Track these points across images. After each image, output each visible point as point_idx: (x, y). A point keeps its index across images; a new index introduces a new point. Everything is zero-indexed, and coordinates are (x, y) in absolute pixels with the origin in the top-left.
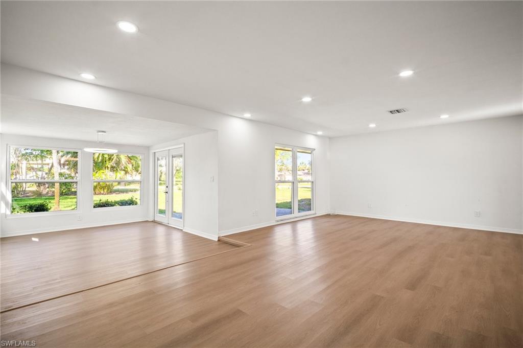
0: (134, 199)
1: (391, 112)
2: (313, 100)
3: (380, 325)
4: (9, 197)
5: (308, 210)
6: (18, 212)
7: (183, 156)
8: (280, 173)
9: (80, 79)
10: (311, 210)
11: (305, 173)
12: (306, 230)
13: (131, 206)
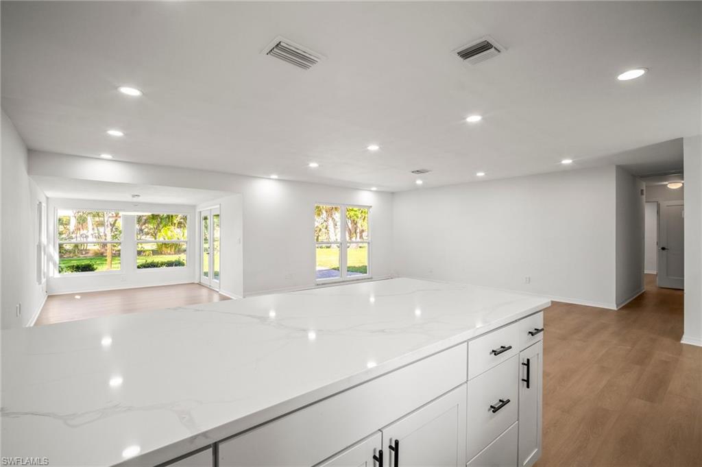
1: (413, 172)
4: (56, 257)
6: (65, 272)
10: (366, 273)
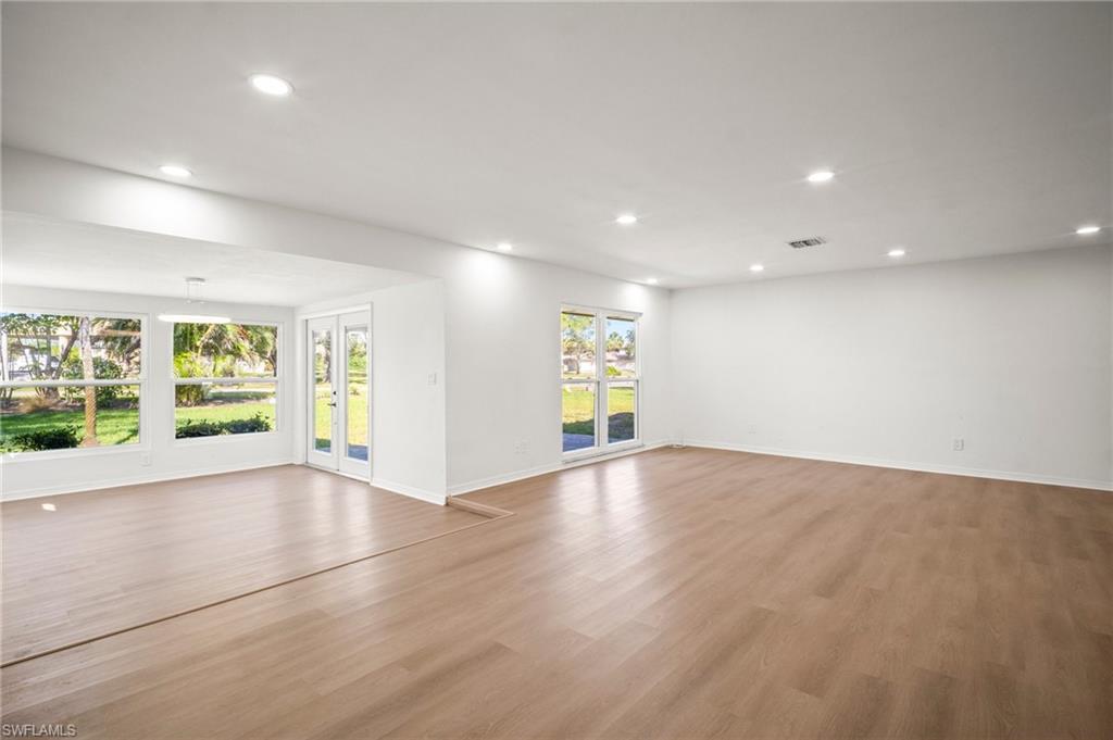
0: (262, 419)
1: (793, 244)
2: (638, 221)
3: (766, 664)
5: (629, 438)
6: (9, 450)
7: (370, 330)
8: (568, 357)
9: (158, 177)
10: (633, 437)
11: (621, 358)
12: (624, 480)
13: (256, 434)
